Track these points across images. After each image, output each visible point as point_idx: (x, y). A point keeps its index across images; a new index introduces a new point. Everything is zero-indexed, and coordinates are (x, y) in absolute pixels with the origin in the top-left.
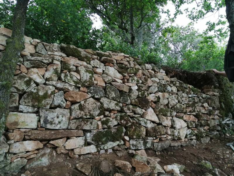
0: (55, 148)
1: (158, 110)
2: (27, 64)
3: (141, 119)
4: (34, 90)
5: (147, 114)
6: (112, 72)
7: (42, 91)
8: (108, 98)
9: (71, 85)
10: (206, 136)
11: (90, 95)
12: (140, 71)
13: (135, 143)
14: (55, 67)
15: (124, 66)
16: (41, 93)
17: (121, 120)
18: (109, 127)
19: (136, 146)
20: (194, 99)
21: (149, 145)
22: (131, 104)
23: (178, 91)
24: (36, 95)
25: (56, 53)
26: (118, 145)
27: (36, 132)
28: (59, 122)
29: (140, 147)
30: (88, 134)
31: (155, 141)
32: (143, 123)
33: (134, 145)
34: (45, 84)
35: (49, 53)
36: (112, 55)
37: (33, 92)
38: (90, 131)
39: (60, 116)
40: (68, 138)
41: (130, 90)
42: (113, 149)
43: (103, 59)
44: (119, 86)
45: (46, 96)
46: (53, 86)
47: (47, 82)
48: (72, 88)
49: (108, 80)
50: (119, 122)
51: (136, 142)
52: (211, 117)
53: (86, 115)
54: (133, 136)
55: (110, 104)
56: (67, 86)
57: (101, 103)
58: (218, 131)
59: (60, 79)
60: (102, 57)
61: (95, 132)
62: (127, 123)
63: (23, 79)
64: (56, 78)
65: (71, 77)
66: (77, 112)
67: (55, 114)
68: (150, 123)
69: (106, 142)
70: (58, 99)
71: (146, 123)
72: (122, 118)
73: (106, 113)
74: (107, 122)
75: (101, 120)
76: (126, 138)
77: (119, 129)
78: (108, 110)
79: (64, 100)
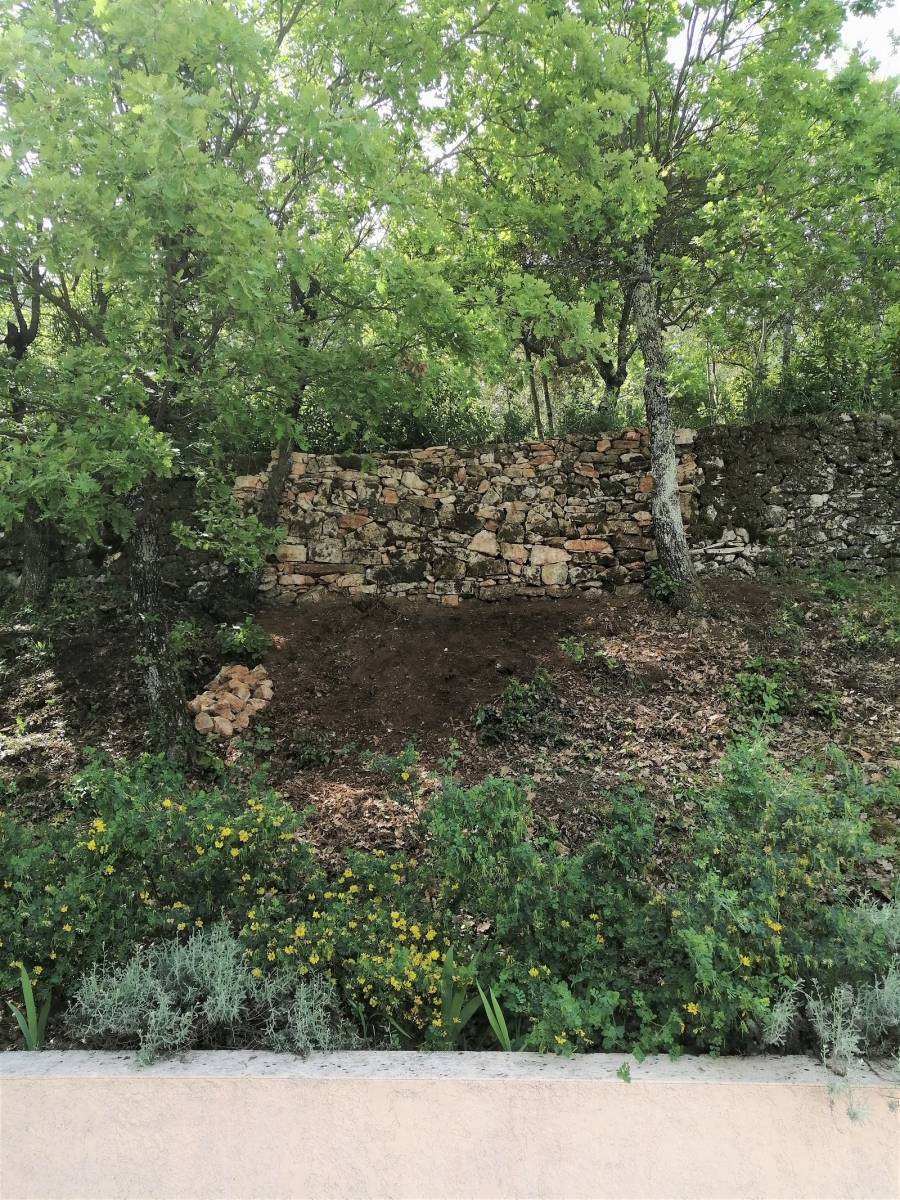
0: (326, 585)
2: (295, 489)
3: (459, 549)
4: (301, 518)
5: (474, 542)
6: (412, 479)
7: (309, 519)
8: (400, 521)
9: (344, 508)
10: (633, 581)
11: (371, 519)
12: (462, 471)
13: (442, 585)
14: (325, 488)
15: (432, 466)
16: (308, 522)
17: (422, 552)
18: (403, 562)
19: (442, 589)
20: (604, 506)
21: (465, 590)
22: (441, 527)
23: (557, 494)
24: (303, 524)
25: (329, 469)
26: (416, 588)
27: (305, 565)
28: (329, 555)
29: (450, 591)
30: (369, 571)
31: (481, 584)
32: (461, 556)
33: (440, 588)
34: (314, 510)
35: (321, 470)
37: (300, 521)
38: (371, 567)
39: (331, 547)
40: (342, 574)
41: (439, 505)
42: (407, 592)
43: (398, 462)
44: (419, 501)
45: (313, 524)
46: (322, 511)
47: (315, 508)
48: (346, 511)
49: (403, 493)
50: (419, 555)
51: (444, 584)
53: (365, 546)
54: (441, 576)
55: (404, 529)
56: (338, 510)
57: (390, 529)
59: (330, 502)
60: (397, 459)
61: (377, 568)
62: (432, 557)
63: (289, 507)
64: (325, 502)
65: (344, 498)
66: (352, 542)
67: (324, 545)
68: (478, 555)
69: (396, 582)
70: (328, 527)
71: (468, 556)
72: (423, 549)
73: (398, 543)
74: (398, 555)
75: (388, 552)
76: (430, 578)
77: (420, 565)
78: (401, 538)
79: (336, 528)
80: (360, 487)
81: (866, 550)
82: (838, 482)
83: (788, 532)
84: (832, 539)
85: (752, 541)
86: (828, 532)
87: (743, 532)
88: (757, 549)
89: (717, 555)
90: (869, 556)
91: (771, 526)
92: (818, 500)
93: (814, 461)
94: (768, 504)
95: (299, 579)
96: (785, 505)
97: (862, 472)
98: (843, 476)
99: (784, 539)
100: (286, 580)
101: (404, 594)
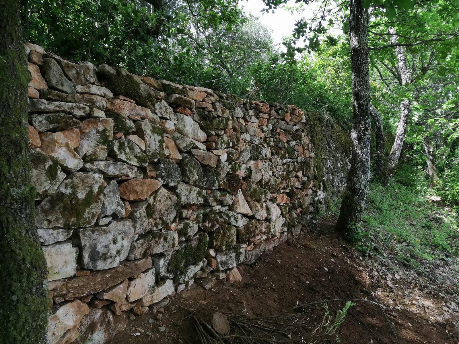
1: (250, 193)
2: (41, 122)
3: (231, 213)
4: (66, 188)
5: (238, 203)
6: (191, 126)
7: (82, 189)
8: (188, 183)
9: (131, 166)
10: (298, 223)
11: (161, 182)
12: (231, 124)
13: (224, 258)
14: (101, 128)
15: (206, 113)
16: (81, 195)
17: (204, 221)
18: (189, 239)
19: (225, 264)
20: (288, 166)
21: (242, 259)
22: (219, 189)
23: (272, 154)
24: (71, 201)
25: (94, 89)
26: (202, 269)
27: (75, 283)
28: (118, 252)
29: (232, 264)
30: (162, 262)
31: (249, 249)
32: (233, 222)
33: (223, 262)
35: (79, 88)
36: (188, 89)
37: (63, 194)
38: (162, 255)
39: (119, 238)
40: (131, 279)
41: (219, 162)
42: (195, 277)
43: (173, 99)
44: (204, 158)
46: (101, 172)
47: (88, 165)
48: (134, 171)
49: (185, 145)
50: (200, 225)
51: (225, 256)
52: (305, 193)
53: (156, 225)
54: (220, 247)
55: (191, 194)
56: (125, 169)
57: (178, 196)
58: (310, 213)
60: (172, 94)
61: (170, 254)
63: (42, 166)
64: (103, 154)
65: (131, 148)
66: (144, 223)
67: (110, 236)
68: (242, 218)
69: (186, 268)
73: (185, 213)
74: (186, 229)
75: (178, 228)
76: (211, 252)
78: (188, 206)
87: (322, 183)
101: (193, 281)
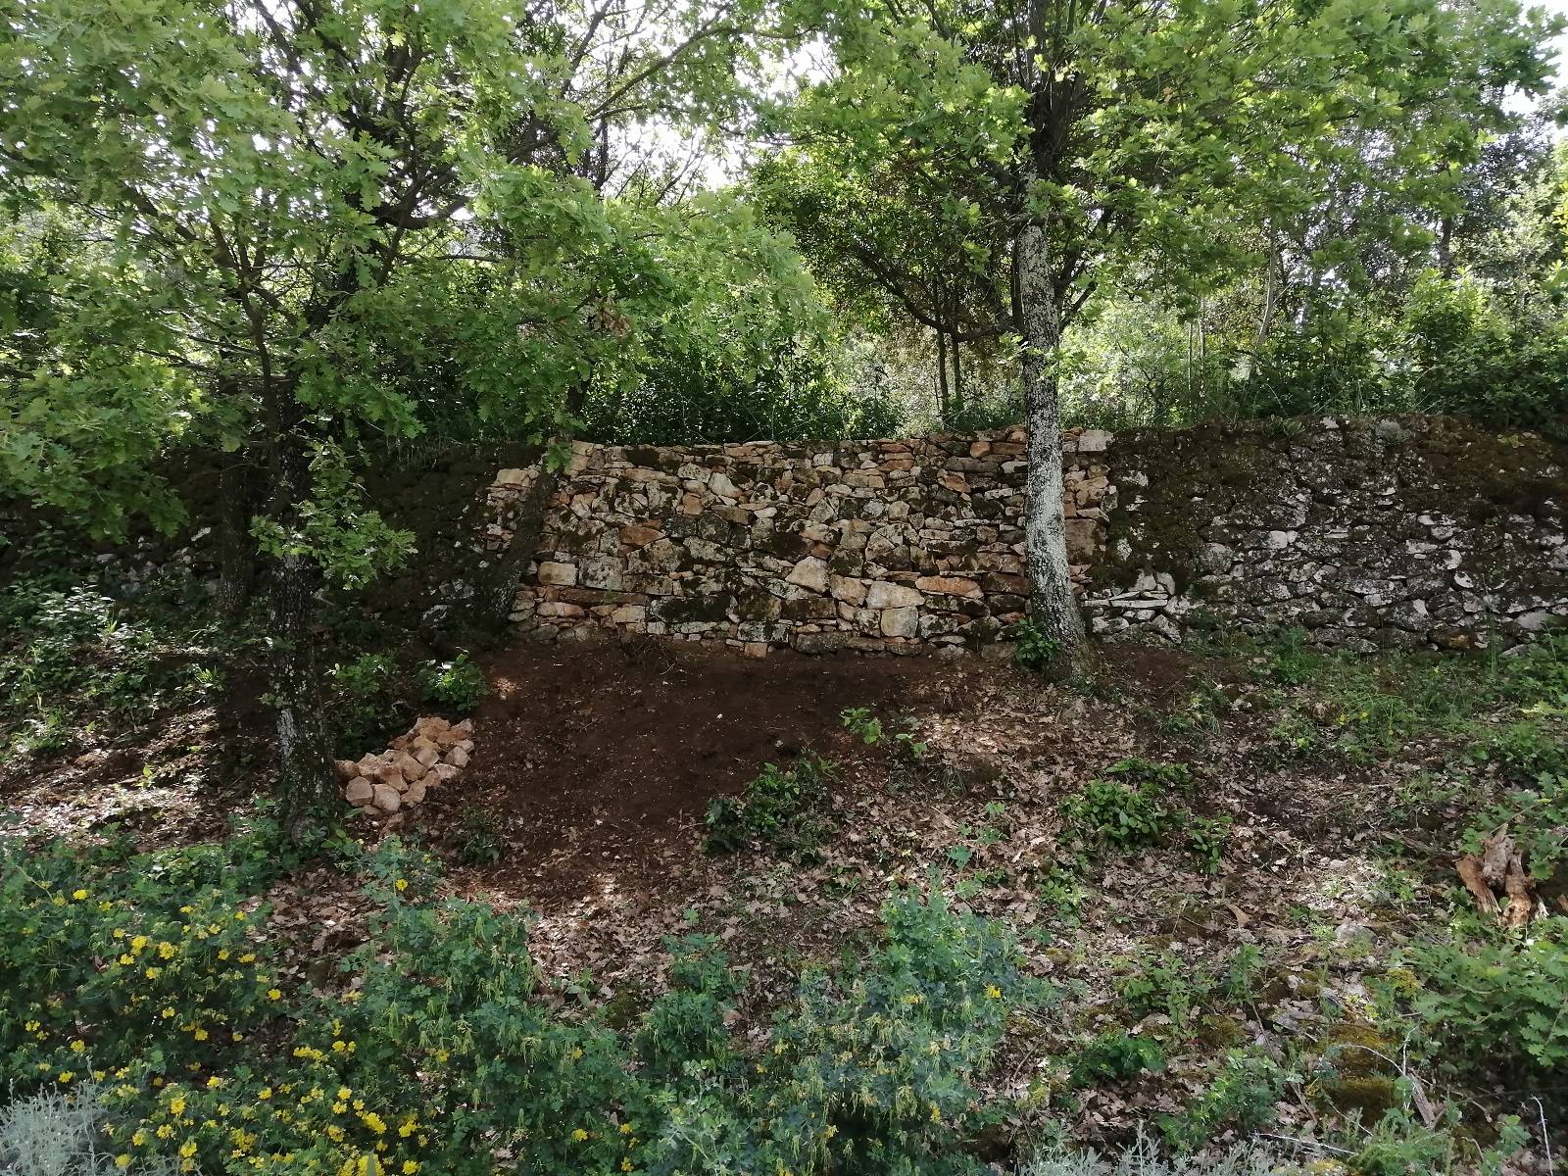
0: (598, 618)
1: (830, 562)
2: (571, 489)
3: (775, 581)
4: (575, 527)
5: (795, 571)
6: (722, 483)
7: (584, 529)
8: (701, 538)
9: (629, 518)
11: (664, 533)
12: (788, 475)
13: (748, 628)
15: (749, 467)
16: (581, 533)
17: (726, 581)
18: (700, 594)
19: (747, 634)
21: (776, 636)
22: (753, 549)
23: (912, 512)
24: (576, 536)
25: (616, 465)
26: (713, 628)
27: (573, 590)
28: (605, 578)
29: (757, 637)
30: (654, 603)
31: (799, 629)
32: (776, 590)
34: (591, 518)
37: (572, 531)
38: (658, 598)
39: (607, 568)
40: (620, 605)
41: (753, 519)
42: (702, 633)
43: (706, 460)
44: (727, 513)
45: (589, 536)
46: (601, 520)
47: (593, 515)
48: (631, 521)
49: (708, 501)
50: (722, 585)
53: (653, 569)
54: (746, 615)
55: (705, 549)
56: (622, 519)
57: (687, 549)
59: (612, 509)
60: (706, 455)
61: (666, 599)
62: (738, 588)
63: (559, 513)
64: (606, 508)
65: (631, 503)
66: (635, 563)
67: (599, 565)
68: (799, 589)
69: (688, 620)
70: (607, 541)
71: (785, 590)
72: (728, 577)
73: (696, 567)
74: (695, 583)
75: (682, 578)
76: (733, 617)
77: (723, 598)
78: (700, 561)
79: (617, 543)
80: (653, 490)
81: (1348, 614)
82: (1313, 516)
83: (1234, 583)
84: (1297, 596)
85: (1180, 592)
86: (1292, 587)
87: (1167, 578)
88: (1185, 604)
89: (1127, 609)
90: (1352, 624)
91: (1210, 573)
92: (1280, 539)
93: (1278, 484)
94: (1206, 540)
95: (563, 609)
96: (1233, 543)
97: (1348, 501)
98: (1319, 506)
99: (1226, 592)
100: (546, 609)
101: (698, 637)
